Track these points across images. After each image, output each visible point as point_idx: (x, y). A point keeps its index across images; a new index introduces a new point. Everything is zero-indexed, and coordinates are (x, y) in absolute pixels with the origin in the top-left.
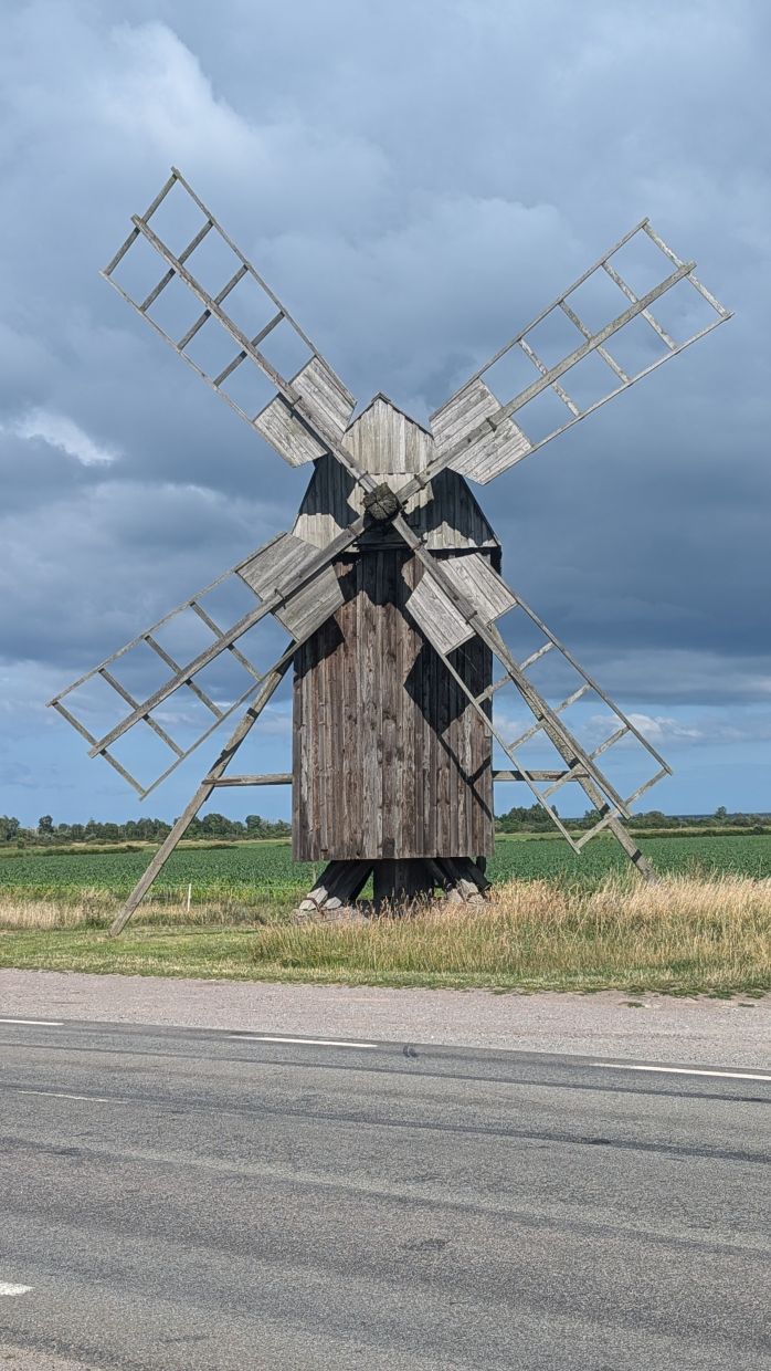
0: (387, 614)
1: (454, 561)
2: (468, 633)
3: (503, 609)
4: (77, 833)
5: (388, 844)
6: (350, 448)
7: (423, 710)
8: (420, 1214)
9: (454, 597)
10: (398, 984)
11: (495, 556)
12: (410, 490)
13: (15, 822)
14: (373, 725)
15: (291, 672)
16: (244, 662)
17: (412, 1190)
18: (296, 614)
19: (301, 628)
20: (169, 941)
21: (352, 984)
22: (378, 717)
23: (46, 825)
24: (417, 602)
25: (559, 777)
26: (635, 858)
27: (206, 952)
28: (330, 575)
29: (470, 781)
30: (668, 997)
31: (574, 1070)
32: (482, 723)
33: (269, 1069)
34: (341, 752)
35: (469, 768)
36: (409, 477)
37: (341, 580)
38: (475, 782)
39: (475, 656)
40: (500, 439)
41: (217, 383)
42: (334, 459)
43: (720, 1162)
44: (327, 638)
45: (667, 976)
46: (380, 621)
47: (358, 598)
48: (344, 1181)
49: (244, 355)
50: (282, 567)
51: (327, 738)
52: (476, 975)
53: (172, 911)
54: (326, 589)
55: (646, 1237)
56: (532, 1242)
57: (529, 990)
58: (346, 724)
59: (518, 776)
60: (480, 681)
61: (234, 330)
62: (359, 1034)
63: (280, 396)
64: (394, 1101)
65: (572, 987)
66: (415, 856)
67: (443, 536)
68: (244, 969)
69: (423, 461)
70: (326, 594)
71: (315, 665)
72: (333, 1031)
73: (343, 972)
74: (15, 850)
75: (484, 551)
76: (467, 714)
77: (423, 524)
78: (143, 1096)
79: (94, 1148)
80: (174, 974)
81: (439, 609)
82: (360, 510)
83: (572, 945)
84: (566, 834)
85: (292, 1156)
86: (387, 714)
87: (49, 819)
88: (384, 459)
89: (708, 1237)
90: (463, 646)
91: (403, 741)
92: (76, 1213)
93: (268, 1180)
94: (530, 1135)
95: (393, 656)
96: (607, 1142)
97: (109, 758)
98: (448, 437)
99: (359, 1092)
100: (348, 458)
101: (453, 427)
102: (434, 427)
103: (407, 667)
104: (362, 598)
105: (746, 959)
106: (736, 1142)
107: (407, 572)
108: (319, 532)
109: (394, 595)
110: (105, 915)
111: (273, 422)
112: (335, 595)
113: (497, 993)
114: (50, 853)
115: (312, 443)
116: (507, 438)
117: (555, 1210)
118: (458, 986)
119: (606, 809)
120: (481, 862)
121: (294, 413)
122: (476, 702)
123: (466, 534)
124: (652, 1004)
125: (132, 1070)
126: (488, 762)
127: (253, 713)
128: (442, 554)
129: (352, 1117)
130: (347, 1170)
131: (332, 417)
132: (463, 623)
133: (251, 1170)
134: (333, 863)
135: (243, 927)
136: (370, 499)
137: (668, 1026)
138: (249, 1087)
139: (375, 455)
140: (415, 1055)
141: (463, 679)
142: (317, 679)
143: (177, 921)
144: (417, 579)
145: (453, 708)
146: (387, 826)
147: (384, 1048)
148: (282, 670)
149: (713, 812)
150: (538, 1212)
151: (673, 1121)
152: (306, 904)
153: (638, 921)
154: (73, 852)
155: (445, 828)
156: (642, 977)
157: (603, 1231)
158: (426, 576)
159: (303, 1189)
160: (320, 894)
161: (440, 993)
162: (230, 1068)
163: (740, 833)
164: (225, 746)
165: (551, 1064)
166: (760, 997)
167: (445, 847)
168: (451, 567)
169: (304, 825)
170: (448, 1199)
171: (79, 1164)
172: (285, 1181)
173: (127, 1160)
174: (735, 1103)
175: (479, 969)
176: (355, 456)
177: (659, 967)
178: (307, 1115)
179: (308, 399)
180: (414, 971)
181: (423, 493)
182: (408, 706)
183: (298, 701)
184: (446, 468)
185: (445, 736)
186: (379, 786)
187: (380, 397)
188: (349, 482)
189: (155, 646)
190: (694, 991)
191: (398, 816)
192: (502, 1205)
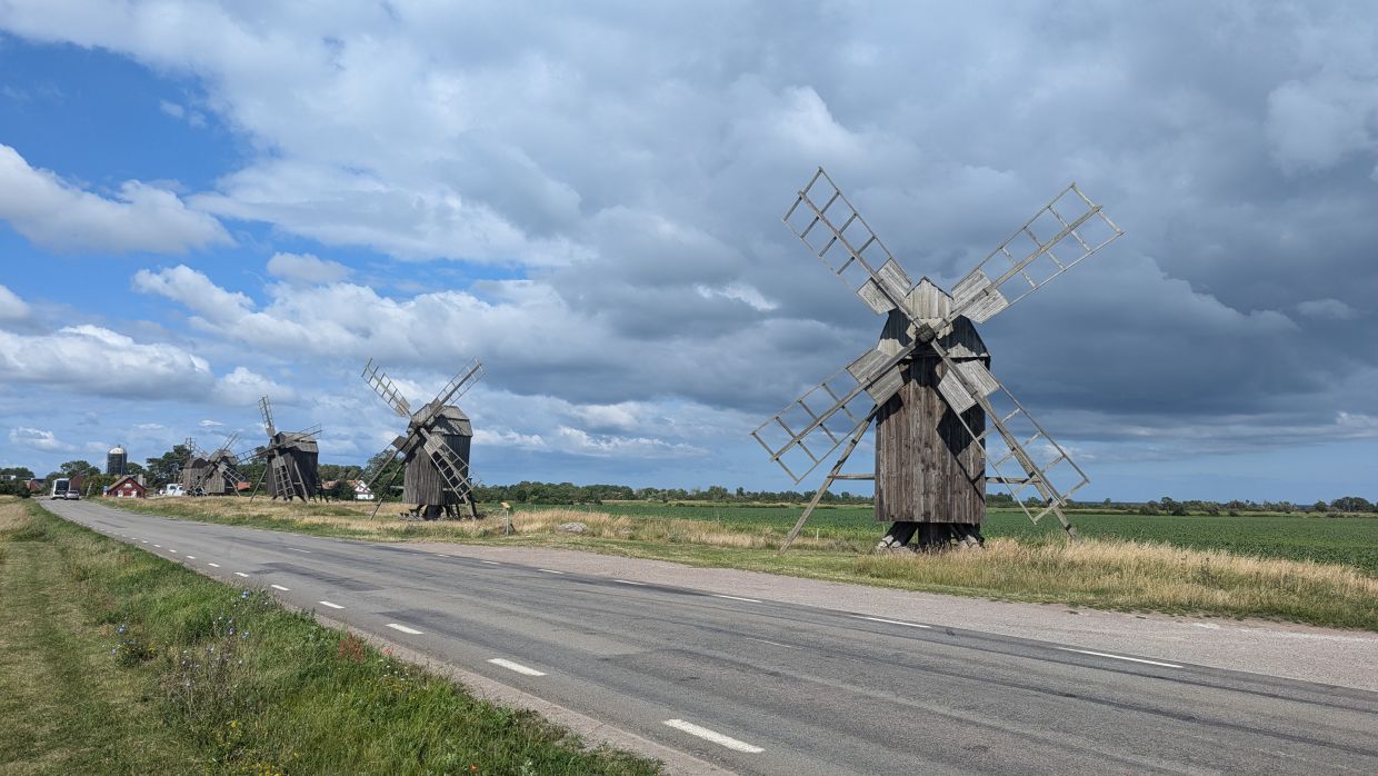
0: (927, 392)
1: (965, 364)
2: (972, 402)
3: (992, 390)
4: (756, 497)
5: (927, 514)
6: (908, 305)
7: (946, 442)
8: (970, 729)
9: (965, 383)
10: (937, 592)
11: (987, 361)
12: (940, 326)
13: (725, 490)
14: (919, 450)
15: (875, 421)
16: (850, 415)
17: (964, 714)
18: (878, 391)
19: (880, 398)
20: (810, 559)
21: (910, 590)
22: (922, 447)
23: (740, 492)
24: (944, 386)
25: (1023, 482)
26: (1067, 529)
27: (829, 566)
28: (897, 370)
29: (973, 482)
30: (1092, 610)
31: (1047, 650)
32: (979, 451)
33: (874, 637)
34: (901, 464)
35: (972, 475)
36: (940, 320)
37: (902, 373)
38: (976, 482)
39: (976, 415)
40: (991, 300)
41: (839, 273)
42: (900, 311)
43: (1145, 714)
44: (895, 404)
45: (1091, 597)
46: (923, 395)
47: (911, 383)
48: (925, 705)
49: (853, 258)
50: (872, 366)
51: (894, 456)
52: (979, 590)
53: (809, 542)
54: (894, 378)
55: (1108, 758)
56: (1039, 753)
57: (1011, 600)
58: (904, 449)
59: (1000, 480)
60: (979, 429)
61: (849, 246)
62: (920, 619)
63: (872, 279)
64: (946, 661)
65: (1035, 600)
66: (942, 521)
67: (958, 351)
68: (851, 578)
69: (948, 311)
70: (894, 381)
71: (887, 417)
72: (904, 616)
73: (905, 583)
74: (725, 504)
75: (981, 359)
76: (972, 446)
77: (948, 343)
78: (809, 646)
79: (788, 673)
80: (814, 577)
81: (957, 390)
82: (913, 337)
83: (1033, 577)
84: (1025, 510)
85: (893, 688)
86: (926, 445)
87: (741, 489)
88: (926, 310)
89: (1145, 761)
90: (969, 410)
91: (935, 459)
92: (783, 709)
93: (882, 700)
94: (1028, 687)
95: (930, 414)
96: (1074, 696)
97: (780, 462)
98: (962, 299)
99: (926, 653)
100: (907, 309)
101: (964, 295)
102: (954, 294)
103: (938, 420)
104: (914, 383)
105: (1139, 590)
106: (1153, 703)
107: (938, 369)
108: (891, 348)
109: (931, 382)
110: (775, 542)
111: (868, 293)
112: (899, 381)
113: (992, 601)
114: (743, 507)
115: (888, 303)
116: (995, 299)
117: (1049, 735)
118: (970, 595)
119: (1051, 500)
120: (977, 526)
121: (879, 288)
122: (977, 440)
123: (971, 350)
124: (1083, 613)
125: (801, 631)
126: (983, 472)
127: (854, 442)
128: (958, 360)
129: (923, 668)
130: (925, 699)
131: (899, 290)
132: (969, 397)
133: (871, 693)
134: (897, 523)
135: (846, 553)
136: (919, 331)
137: (1095, 626)
138: (865, 646)
139: (922, 309)
140: (953, 634)
141: (969, 425)
142: (889, 425)
143: (812, 548)
144: (944, 373)
145: (963, 442)
146: (926, 505)
147: (935, 629)
148: (870, 420)
149: (1103, 500)
150: (1040, 735)
151: (1112, 687)
152: (882, 544)
153: (1072, 565)
154: (754, 507)
155: (958, 507)
156: (1076, 597)
157: (1079, 751)
158: (949, 372)
159: (902, 708)
160: (890, 539)
161: (959, 598)
162: (853, 634)
163: (1119, 514)
164: (840, 458)
165: (1032, 646)
166: (1148, 613)
167: (958, 517)
168: (962, 367)
169: (881, 502)
170: (985, 721)
171: (781, 681)
172: (892, 702)
173: (806, 681)
174: (1148, 679)
175: (981, 586)
176: (910, 307)
177: (1086, 592)
178: (900, 664)
179: (886, 280)
180: (945, 585)
181: (948, 328)
182: (938, 440)
183: (878, 436)
184: (961, 316)
185: (959, 457)
186: (922, 482)
187: (925, 278)
188: (907, 323)
189: (804, 406)
190: (1108, 607)
191: (933, 500)
192: (1017, 728)
